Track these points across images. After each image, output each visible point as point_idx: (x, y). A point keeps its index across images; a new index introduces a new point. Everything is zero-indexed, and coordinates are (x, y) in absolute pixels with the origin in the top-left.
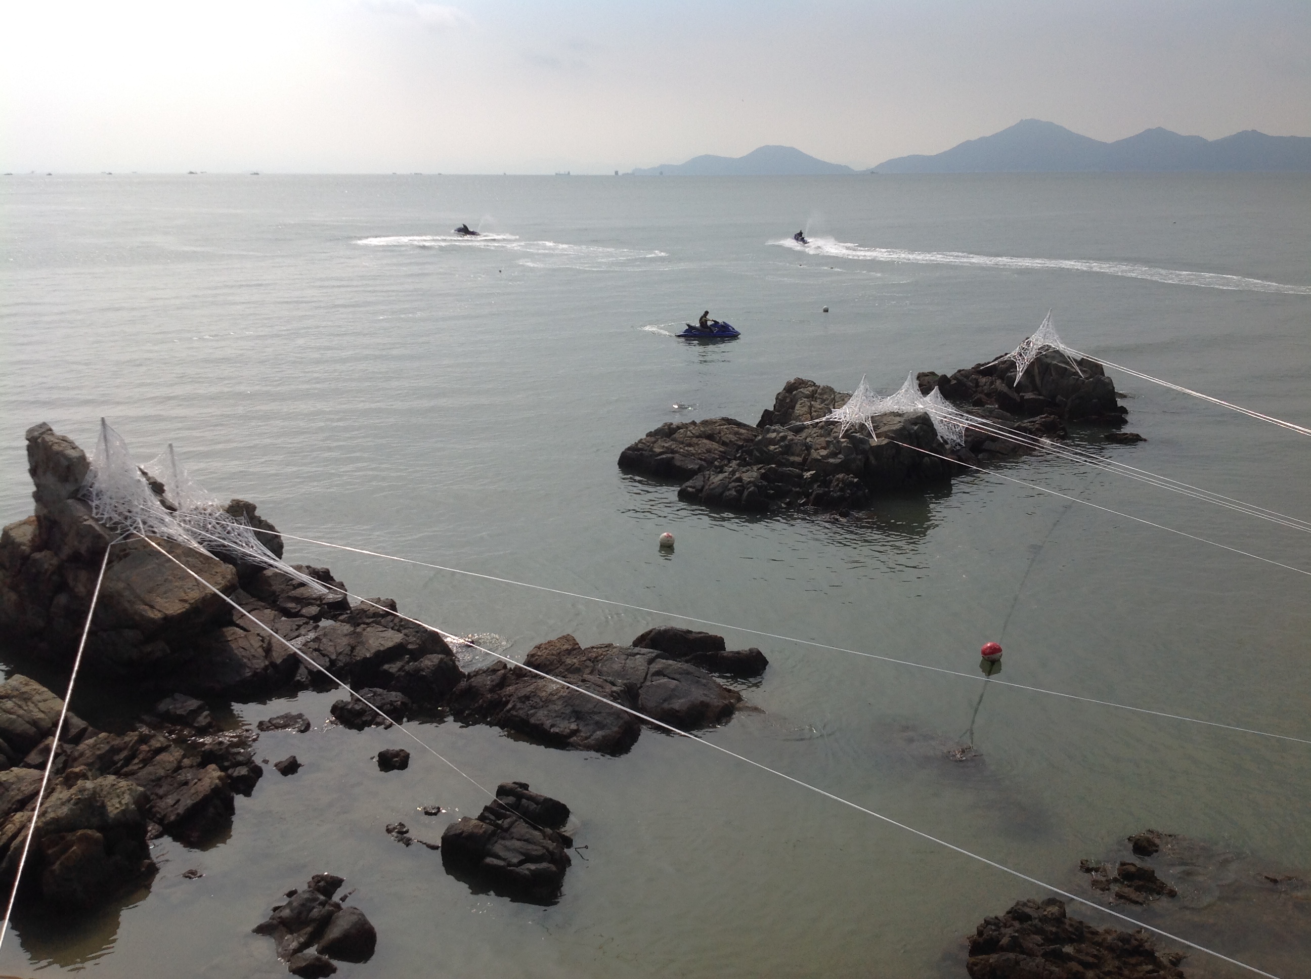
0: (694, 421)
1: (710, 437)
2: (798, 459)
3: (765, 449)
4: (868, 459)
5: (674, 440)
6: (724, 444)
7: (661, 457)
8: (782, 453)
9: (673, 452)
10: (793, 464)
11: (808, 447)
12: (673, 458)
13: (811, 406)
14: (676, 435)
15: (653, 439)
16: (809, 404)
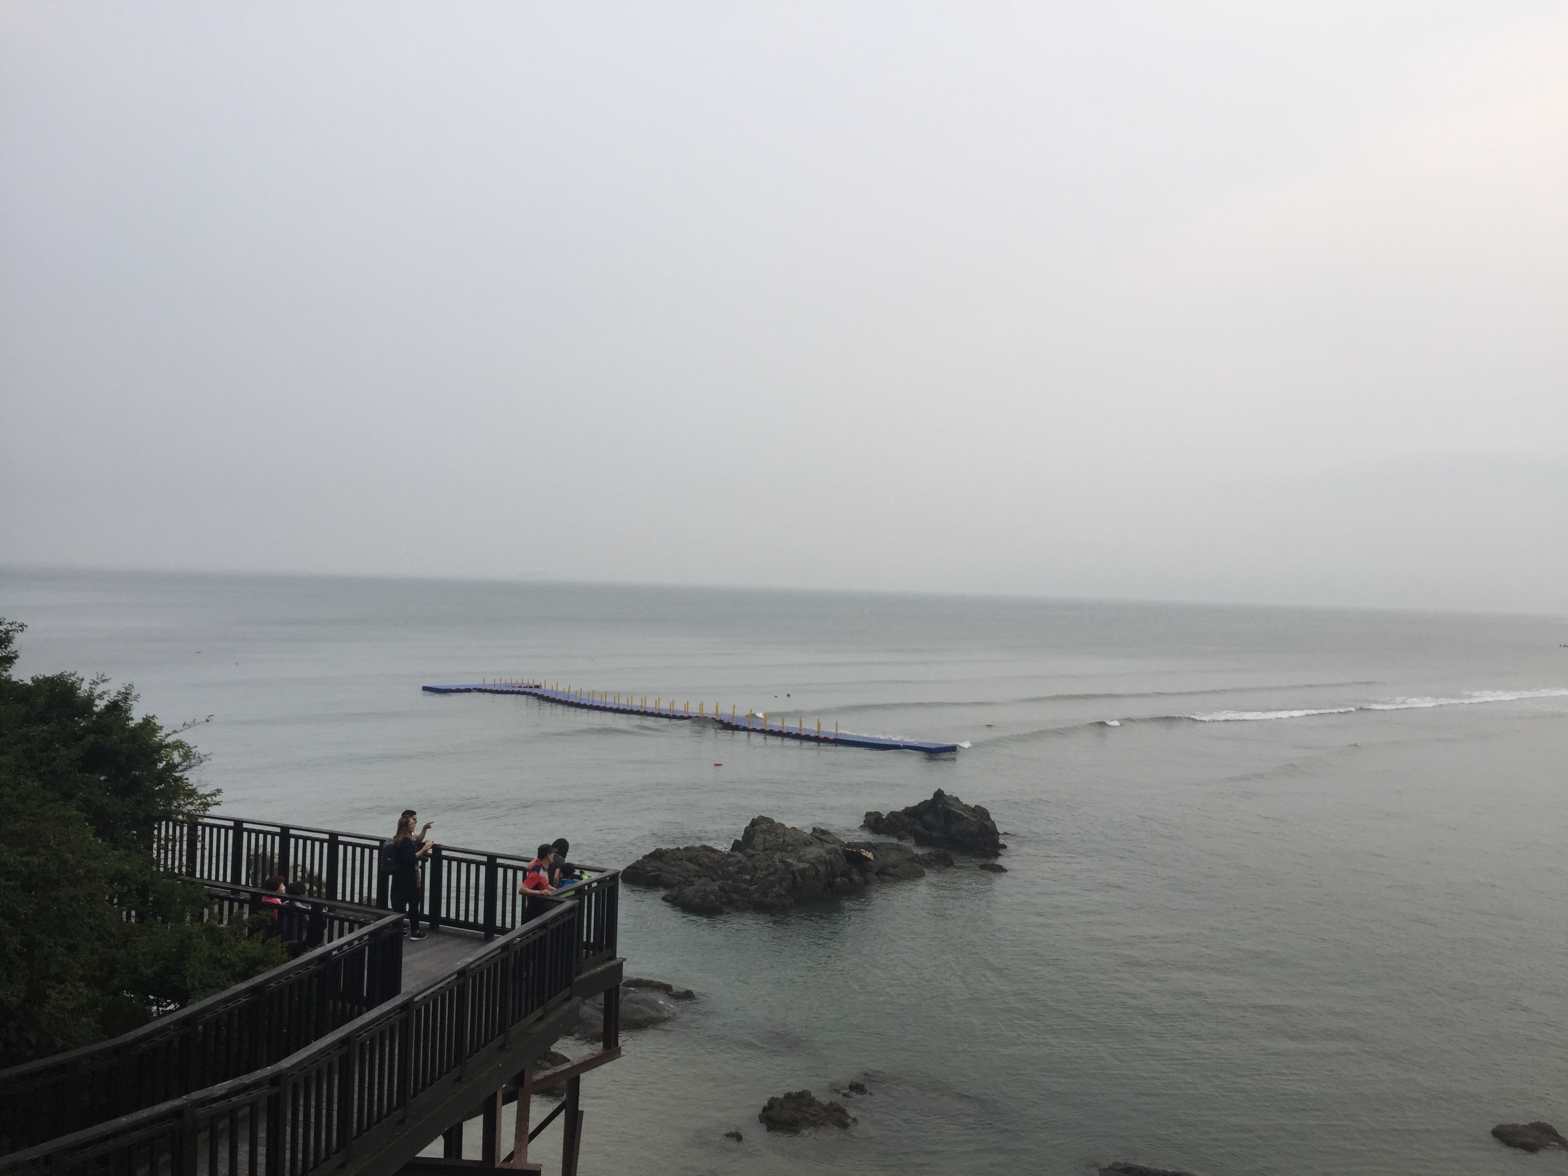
0: (678, 847)
1: (690, 860)
2: (748, 877)
3: (726, 869)
4: (795, 879)
5: (663, 861)
6: (700, 865)
7: (652, 874)
8: (738, 873)
9: (661, 870)
10: (745, 881)
11: (755, 869)
12: (660, 875)
13: (765, 838)
14: (664, 859)
15: (647, 860)
16: (763, 837)
